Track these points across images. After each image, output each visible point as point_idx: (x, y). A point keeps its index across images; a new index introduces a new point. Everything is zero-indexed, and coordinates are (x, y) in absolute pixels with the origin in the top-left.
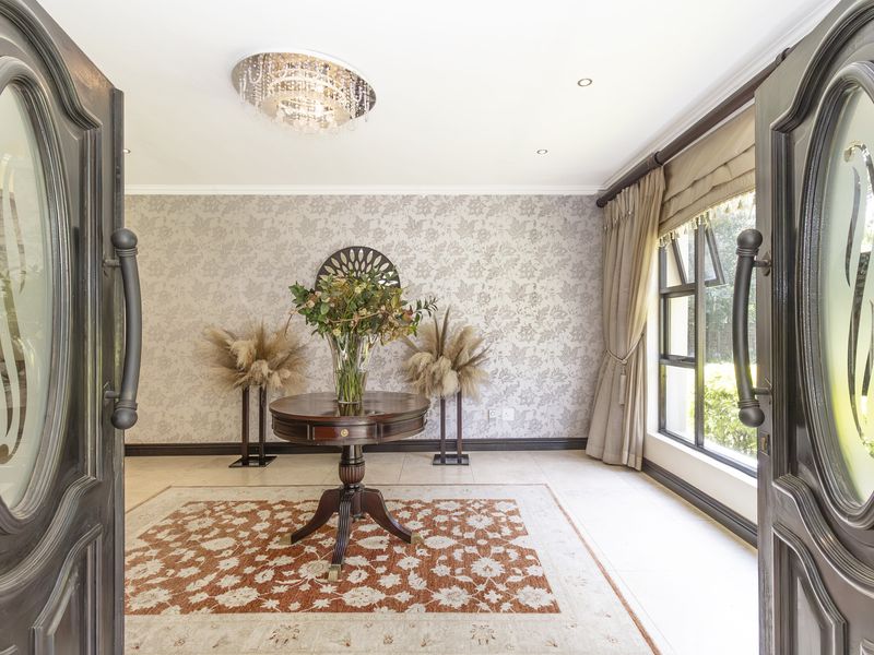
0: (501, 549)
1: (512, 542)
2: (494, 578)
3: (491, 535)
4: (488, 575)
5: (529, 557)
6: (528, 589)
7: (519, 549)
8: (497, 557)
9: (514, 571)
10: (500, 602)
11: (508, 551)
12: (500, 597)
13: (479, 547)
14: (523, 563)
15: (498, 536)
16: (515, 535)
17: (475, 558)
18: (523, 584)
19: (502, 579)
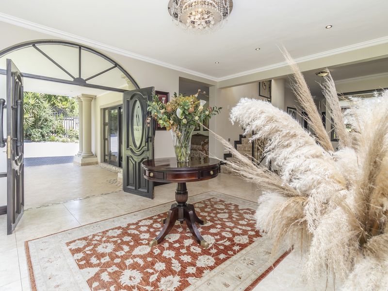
0: (103, 261)
1: (97, 269)
2: (100, 244)
3: (115, 268)
4: (104, 245)
5: (83, 262)
6: (81, 247)
7: (90, 265)
8: (103, 255)
9: (91, 251)
10: (93, 237)
11: (98, 261)
12: (94, 239)
13: (117, 257)
14: (86, 258)
15: (109, 270)
16: (97, 277)
17: (115, 250)
18: (84, 247)
19: (96, 246)
